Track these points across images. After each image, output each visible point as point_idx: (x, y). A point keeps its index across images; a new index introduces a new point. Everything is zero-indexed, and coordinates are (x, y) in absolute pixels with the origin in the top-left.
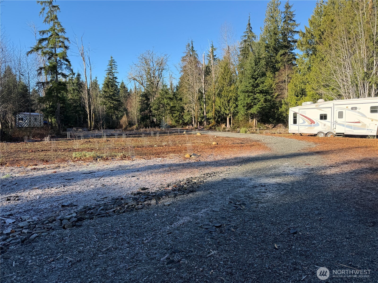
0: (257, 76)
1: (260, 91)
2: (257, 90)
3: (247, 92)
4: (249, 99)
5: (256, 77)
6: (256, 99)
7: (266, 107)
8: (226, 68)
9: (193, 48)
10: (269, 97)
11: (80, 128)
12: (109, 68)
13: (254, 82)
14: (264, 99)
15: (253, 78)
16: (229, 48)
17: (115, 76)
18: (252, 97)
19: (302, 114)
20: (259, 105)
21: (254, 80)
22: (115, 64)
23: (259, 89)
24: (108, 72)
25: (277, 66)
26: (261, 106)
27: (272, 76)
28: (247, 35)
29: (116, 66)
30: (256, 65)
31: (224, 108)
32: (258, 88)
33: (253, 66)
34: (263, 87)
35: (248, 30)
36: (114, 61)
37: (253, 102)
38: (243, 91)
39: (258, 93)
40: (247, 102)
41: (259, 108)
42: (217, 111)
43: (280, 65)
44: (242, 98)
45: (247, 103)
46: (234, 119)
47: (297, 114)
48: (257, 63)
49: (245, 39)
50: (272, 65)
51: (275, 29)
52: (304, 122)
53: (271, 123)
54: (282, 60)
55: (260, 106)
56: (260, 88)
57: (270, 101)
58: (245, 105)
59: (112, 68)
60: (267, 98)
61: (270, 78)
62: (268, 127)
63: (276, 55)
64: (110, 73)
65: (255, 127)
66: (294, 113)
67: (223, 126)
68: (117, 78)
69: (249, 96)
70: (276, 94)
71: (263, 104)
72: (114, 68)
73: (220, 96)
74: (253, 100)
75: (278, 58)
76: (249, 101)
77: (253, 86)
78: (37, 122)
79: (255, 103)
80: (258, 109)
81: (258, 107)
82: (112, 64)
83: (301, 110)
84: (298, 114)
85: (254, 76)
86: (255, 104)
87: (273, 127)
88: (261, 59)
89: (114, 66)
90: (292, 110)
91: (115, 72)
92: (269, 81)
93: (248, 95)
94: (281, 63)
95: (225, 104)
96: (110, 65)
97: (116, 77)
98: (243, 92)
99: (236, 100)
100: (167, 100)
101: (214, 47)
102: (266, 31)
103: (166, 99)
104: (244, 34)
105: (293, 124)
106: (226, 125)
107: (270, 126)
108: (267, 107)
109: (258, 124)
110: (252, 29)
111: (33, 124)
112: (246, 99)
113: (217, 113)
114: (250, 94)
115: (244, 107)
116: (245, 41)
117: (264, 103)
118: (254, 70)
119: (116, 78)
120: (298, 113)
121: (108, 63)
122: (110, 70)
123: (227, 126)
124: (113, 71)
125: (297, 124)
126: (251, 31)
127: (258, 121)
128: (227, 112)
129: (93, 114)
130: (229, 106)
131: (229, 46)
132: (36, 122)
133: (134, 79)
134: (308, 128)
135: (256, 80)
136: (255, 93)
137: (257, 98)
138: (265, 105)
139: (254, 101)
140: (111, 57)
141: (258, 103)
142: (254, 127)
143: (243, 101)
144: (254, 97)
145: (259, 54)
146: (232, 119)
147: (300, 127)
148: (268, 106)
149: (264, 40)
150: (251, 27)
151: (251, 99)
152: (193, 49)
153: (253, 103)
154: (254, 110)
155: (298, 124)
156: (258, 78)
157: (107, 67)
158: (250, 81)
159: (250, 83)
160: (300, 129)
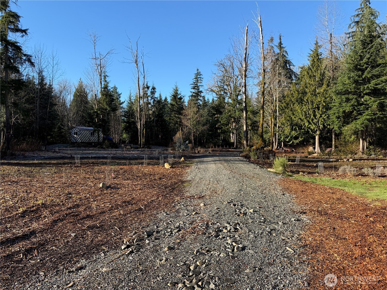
2: (364, 90)
4: (349, 104)
5: (364, 67)
6: (362, 104)
7: (382, 118)
12: (194, 82)
14: (379, 103)
15: (358, 70)
16: (331, 36)
17: (200, 90)
18: (355, 102)
20: (367, 115)
21: (360, 73)
22: (201, 76)
23: (368, 87)
24: (193, 85)
26: (371, 116)
28: (361, 14)
29: (201, 79)
30: (364, 48)
32: (366, 86)
33: (357, 49)
34: (376, 85)
36: (200, 74)
37: (355, 110)
38: (337, 92)
39: (366, 94)
40: (344, 110)
41: (368, 120)
44: (337, 104)
45: (344, 112)
48: (366, 44)
55: (368, 117)
56: (370, 86)
58: (341, 114)
59: (197, 81)
64: (196, 86)
65: (363, 153)
67: (311, 149)
68: (203, 92)
71: (377, 114)
72: (200, 81)
74: (356, 106)
77: (356, 82)
78: (94, 137)
79: (359, 111)
80: (366, 121)
82: (198, 76)
85: (359, 67)
86: (361, 114)
88: (374, 37)
89: (199, 79)
91: (200, 86)
93: (346, 98)
96: (196, 79)
98: (338, 94)
104: (357, 13)
106: (314, 148)
108: (385, 119)
111: (88, 139)
112: (344, 104)
114: (351, 96)
115: (338, 118)
117: (378, 112)
118: (360, 55)
119: (201, 92)
121: (194, 76)
122: (195, 83)
124: (199, 84)
132: (92, 137)
133: (212, 91)
135: (363, 72)
136: (362, 95)
137: (365, 103)
138: (381, 116)
139: (358, 109)
140: (198, 70)
141: (365, 111)
142: (361, 153)
143: (338, 109)
144: (358, 101)
145: (369, 28)
151: (352, 105)
153: (355, 112)
154: (357, 124)
156: (366, 68)
157: (193, 81)
158: (352, 74)
159: (349, 78)
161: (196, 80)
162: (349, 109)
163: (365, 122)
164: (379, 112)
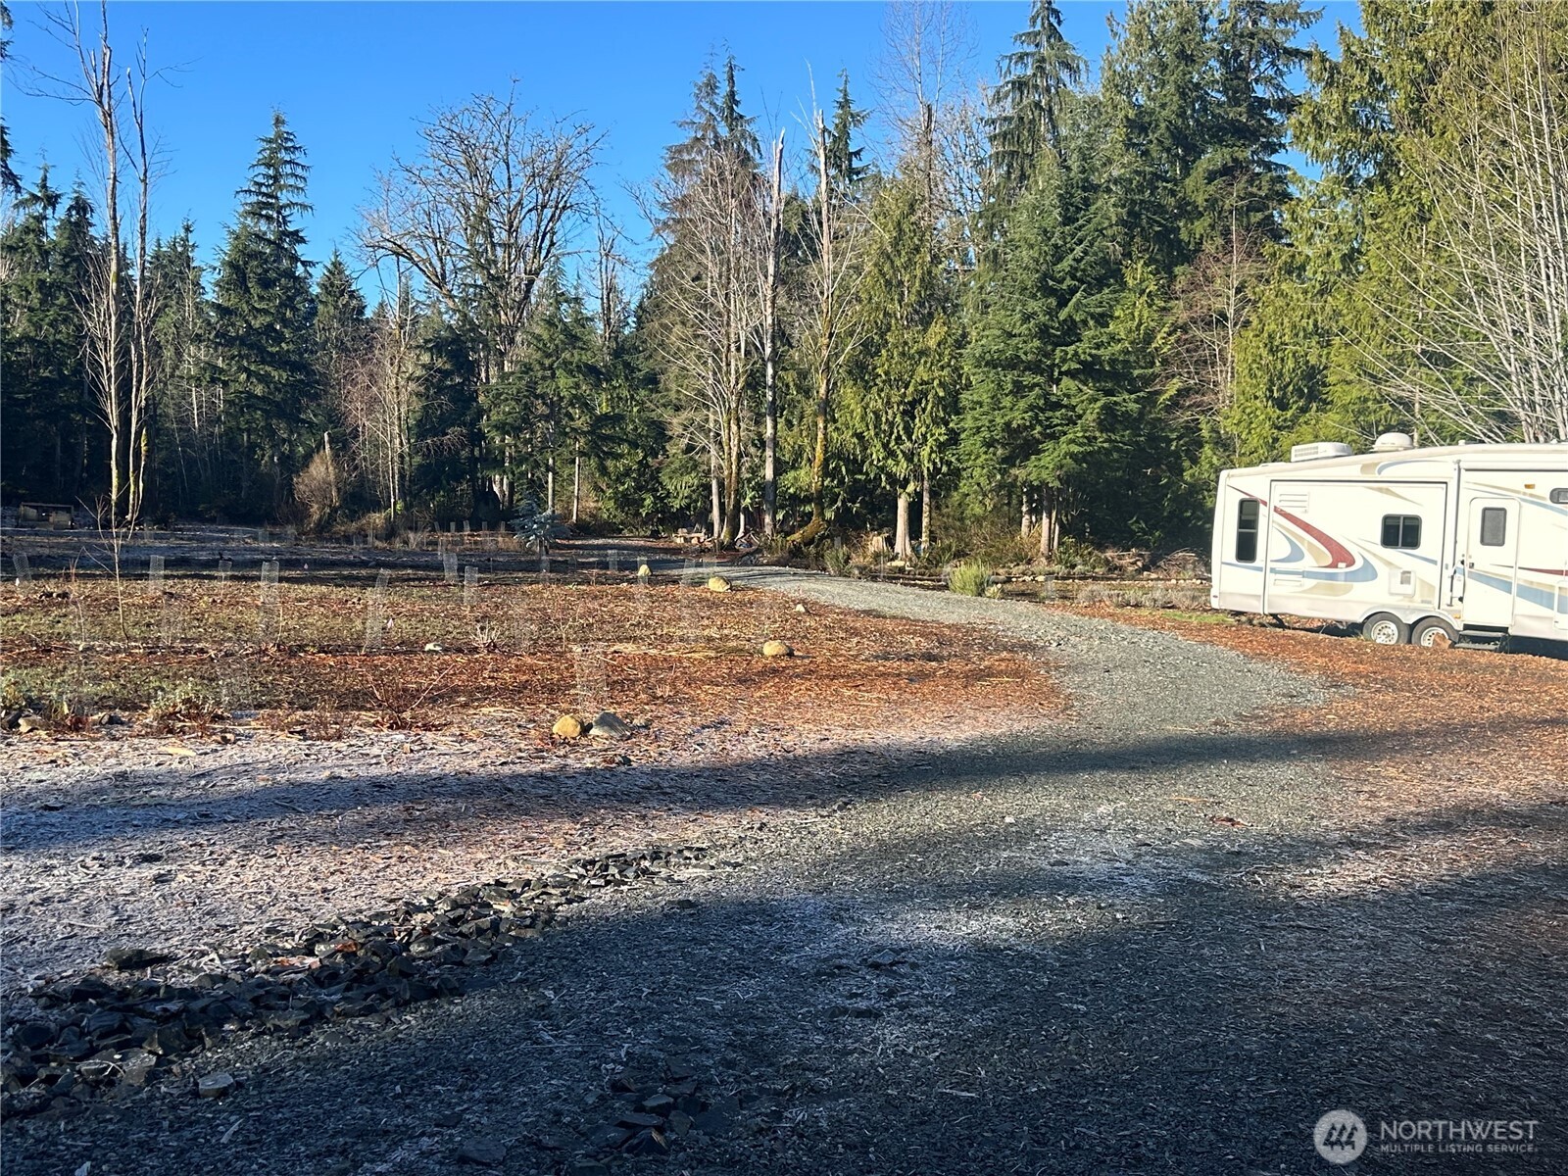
0: (1068, 282)
1: (1080, 362)
2: (1064, 361)
3: (1013, 364)
4: (1022, 404)
5: (1064, 286)
6: (1057, 406)
7: (1108, 452)
8: (905, 227)
9: (737, 103)
10: (1128, 403)
11: (56, 509)
12: (260, 180)
13: (1051, 313)
14: (1102, 408)
15: (1049, 292)
16: (930, 117)
17: (291, 228)
18: (1038, 397)
19: (1288, 510)
20: (1072, 441)
21: (1053, 302)
22: (298, 157)
23: (1076, 354)
24: (254, 199)
25: (1184, 236)
26: (1081, 445)
27: (1152, 288)
28: (1033, 54)
29: (299, 171)
30: (1068, 220)
31: (885, 446)
32: (1071, 349)
33: (1048, 223)
34: (1098, 347)
35: (1038, 28)
36: (290, 144)
37: (1040, 422)
38: (988, 357)
39: (1068, 373)
40: (1007, 418)
41: (1073, 456)
42: (847, 461)
43: (1200, 227)
44: (985, 398)
45: (1008, 424)
46: (938, 508)
47: (1261, 506)
48: (1072, 209)
49: (1018, 72)
50: (1160, 225)
51: (1184, 31)
52: (1296, 555)
53: (1140, 544)
54: (1212, 203)
55: (1075, 449)
56: (1080, 351)
57: (1131, 422)
58: (998, 435)
59: (276, 178)
60: (1116, 403)
61: (1145, 297)
62: (1117, 562)
63: (1186, 171)
64: (267, 205)
65: (1049, 558)
66: (1242, 503)
67: (876, 542)
68: (302, 240)
69: (1019, 389)
70: (1173, 387)
71: (1095, 438)
72: (291, 181)
73: (862, 379)
74: (1042, 410)
75: (1196, 188)
76: (1018, 418)
77: (1043, 332)
79: (1050, 427)
80: (1068, 460)
81: (1066, 454)
82: (280, 157)
83: (1279, 488)
84: (1263, 510)
85: (1051, 283)
86: (1054, 437)
87: (1146, 568)
88: (1095, 188)
89: (288, 169)
90: (1233, 482)
91: (291, 205)
92: (1136, 314)
93: (1015, 383)
94: (1207, 220)
95: (891, 424)
96: (268, 166)
97: (296, 232)
98: (992, 364)
99: (952, 405)
100: (571, 381)
101: (854, 108)
102: (1139, 37)
103: (571, 373)
104: (1019, 49)
105: (1235, 561)
106: (890, 541)
107: (1128, 560)
108: (1115, 455)
109: (1060, 544)
110: (1059, 22)
112: (1007, 402)
113: (843, 469)
114: (1028, 379)
115: (989, 444)
116: (1020, 85)
117: (1098, 434)
118: (1056, 246)
119: (297, 237)
120: (1265, 503)
121: (256, 151)
122: (264, 189)
123: (898, 548)
124: (284, 197)
125: (1256, 564)
126: (1053, 33)
127: (1064, 532)
128: (901, 469)
129: (138, 434)
130: (910, 438)
131: (934, 108)
133: (399, 252)
134: (1315, 587)
135: (1063, 303)
136: (1056, 374)
137: (1065, 401)
138: (1106, 445)
139: (1048, 419)
140: (278, 121)
141: (1065, 428)
142: (1043, 559)
143: (987, 414)
144: (1046, 395)
145: (1084, 159)
146: (926, 508)
147: (1271, 577)
148: (1118, 450)
149: (1121, 84)
150: (1056, 13)
151: (1031, 408)
152: (732, 110)
153: (1039, 428)
154: (1044, 467)
155: (1262, 565)
156: (1073, 291)
157: (251, 174)
158: (1033, 306)
159: (1027, 318)
160: (1271, 590)
161: (271, 172)
162: (1023, 418)
163: (1064, 461)
164: (1102, 432)
